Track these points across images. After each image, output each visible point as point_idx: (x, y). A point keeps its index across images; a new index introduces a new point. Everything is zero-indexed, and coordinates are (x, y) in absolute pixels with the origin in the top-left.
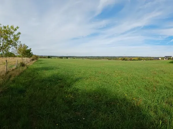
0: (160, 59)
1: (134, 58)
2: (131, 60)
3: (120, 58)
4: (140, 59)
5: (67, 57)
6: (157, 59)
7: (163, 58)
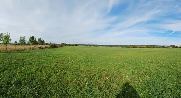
0: (166, 47)
1: (143, 46)
2: (140, 47)
3: (131, 46)
4: (148, 47)
5: (91, 46)
6: (164, 47)
7: (168, 47)
